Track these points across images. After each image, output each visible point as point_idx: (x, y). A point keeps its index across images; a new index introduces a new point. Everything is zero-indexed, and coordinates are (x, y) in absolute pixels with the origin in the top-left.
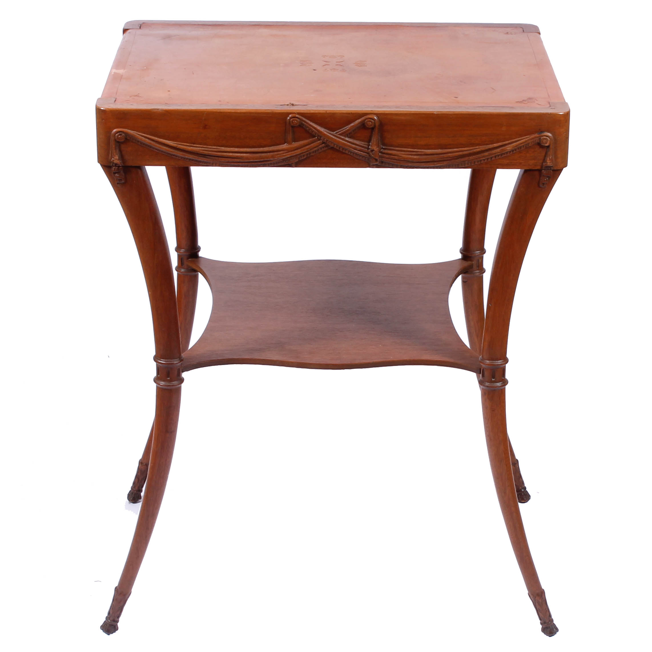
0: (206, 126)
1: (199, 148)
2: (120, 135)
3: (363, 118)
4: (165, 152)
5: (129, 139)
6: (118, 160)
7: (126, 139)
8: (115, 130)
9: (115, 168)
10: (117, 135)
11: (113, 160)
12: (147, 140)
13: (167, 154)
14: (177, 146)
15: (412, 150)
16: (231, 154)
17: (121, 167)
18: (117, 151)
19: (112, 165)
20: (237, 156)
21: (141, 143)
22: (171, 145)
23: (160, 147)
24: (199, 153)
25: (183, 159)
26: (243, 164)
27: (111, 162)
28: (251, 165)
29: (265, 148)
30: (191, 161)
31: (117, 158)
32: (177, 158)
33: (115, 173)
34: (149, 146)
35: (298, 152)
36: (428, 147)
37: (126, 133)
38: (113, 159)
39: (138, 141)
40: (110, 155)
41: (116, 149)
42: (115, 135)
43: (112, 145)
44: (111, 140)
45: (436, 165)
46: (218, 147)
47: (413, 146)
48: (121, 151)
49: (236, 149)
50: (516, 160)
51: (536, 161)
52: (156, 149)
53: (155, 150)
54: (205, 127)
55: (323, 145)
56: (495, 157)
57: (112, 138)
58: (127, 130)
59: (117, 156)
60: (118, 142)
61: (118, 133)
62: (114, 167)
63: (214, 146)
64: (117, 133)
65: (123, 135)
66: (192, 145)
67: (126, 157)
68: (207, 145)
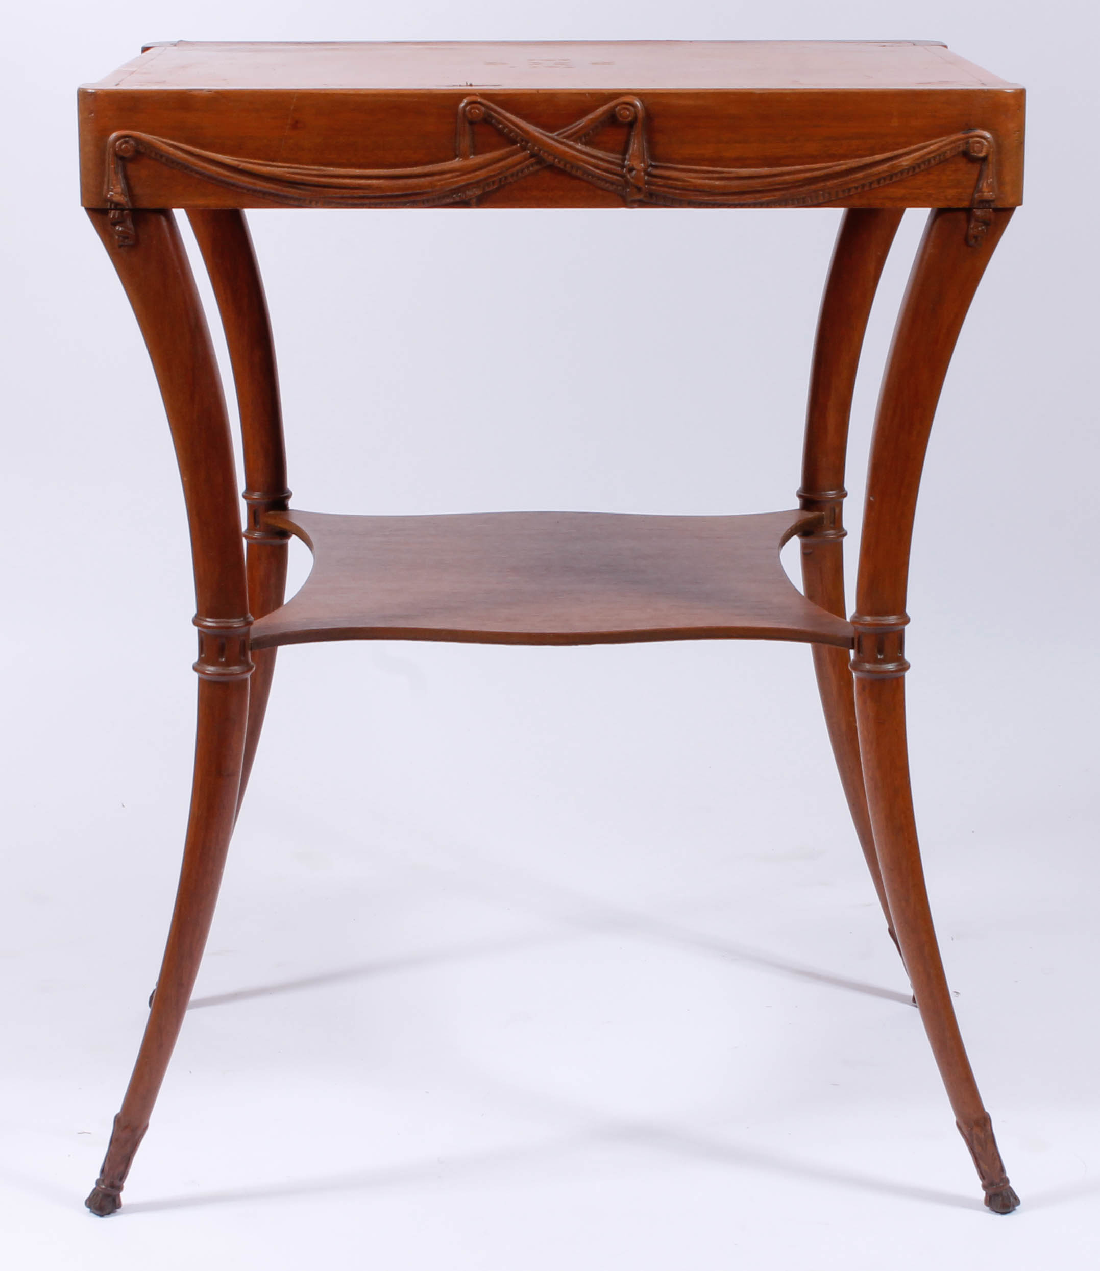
0: (297, 122)
1: (283, 169)
2: (126, 142)
3: (612, 104)
4: (214, 178)
5: (143, 151)
6: (122, 194)
7: (137, 151)
8: (113, 135)
9: (115, 213)
10: (118, 143)
11: (112, 195)
12: (179, 152)
14: (239, 165)
15: (711, 169)
16: (347, 181)
17: (127, 210)
18: (120, 176)
19: (109, 207)
20: (359, 184)
21: (167, 160)
22: (228, 164)
26: (373, 201)
27: (106, 202)
29: (415, 168)
31: (120, 190)
32: (239, 191)
33: (115, 224)
35: (482, 174)
36: (741, 162)
37: (138, 140)
39: (162, 156)
40: (105, 187)
41: (116, 173)
42: (115, 145)
43: (109, 164)
44: (107, 154)
45: (759, 200)
46: (321, 168)
47: (713, 162)
48: (126, 178)
49: (357, 171)
50: (920, 189)
51: (960, 190)
52: (200, 173)
53: (195, 174)
54: (295, 125)
55: (533, 160)
56: (879, 181)
57: (109, 151)
58: (139, 133)
59: (119, 187)
60: (122, 158)
61: (122, 141)
62: (113, 212)
63: (312, 164)
64: (119, 140)
65: (132, 142)
66: (270, 163)
67: (138, 191)
68: (300, 164)
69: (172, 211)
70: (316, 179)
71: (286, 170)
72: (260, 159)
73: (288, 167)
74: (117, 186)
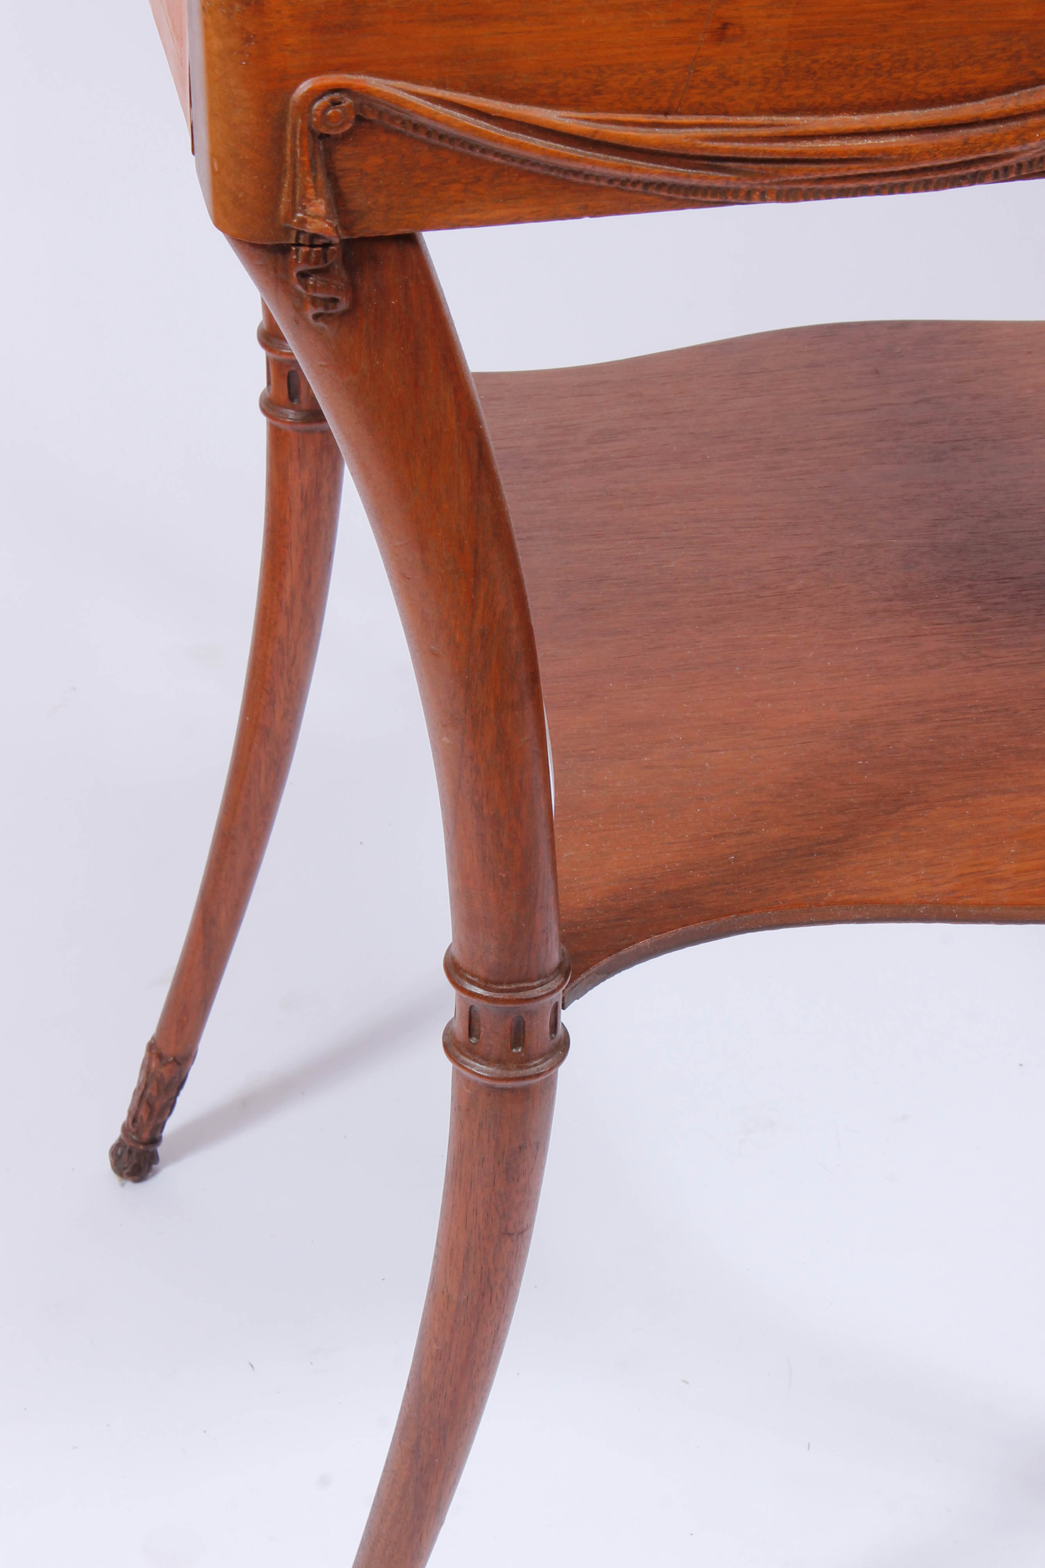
0: (727, 25)
1: (691, 132)
2: (335, 103)
4: (536, 164)
5: (372, 117)
6: (325, 217)
7: (359, 119)
8: (305, 87)
9: (308, 254)
10: (317, 105)
11: (303, 221)
12: (458, 115)
13: (546, 172)
14: (596, 132)
16: (834, 145)
17: (334, 245)
18: (321, 177)
19: (293, 242)
20: (864, 152)
21: (429, 133)
22: (565, 130)
23: (519, 145)
24: (691, 152)
25: (616, 184)
26: (886, 181)
27: (287, 230)
28: (918, 183)
30: (651, 190)
31: (322, 208)
32: (592, 182)
33: (305, 276)
34: (463, 142)
37: (360, 96)
38: (299, 215)
39: (416, 127)
40: (285, 199)
41: (313, 168)
42: (310, 111)
43: (294, 153)
44: (289, 128)
46: (775, 119)
48: (332, 177)
49: (856, 121)
52: (497, 154)
53: (490, 157)
54: (722, 32)
57: (295, 123)
58: (362, 77)
59: (319, 201)
60: (322, 136)
61: (326, 99)
62: (303, 250)
63: (759, 112)
64: (320, 98)
65: (348, 101)
66: (661, 118)
67: (358, 200)
68: (726, 113)
69: (422, 234)
70: (765, 146)
71: (698, 131)
72: (639, 110)
73: (702, 126)
74: (317, 200)
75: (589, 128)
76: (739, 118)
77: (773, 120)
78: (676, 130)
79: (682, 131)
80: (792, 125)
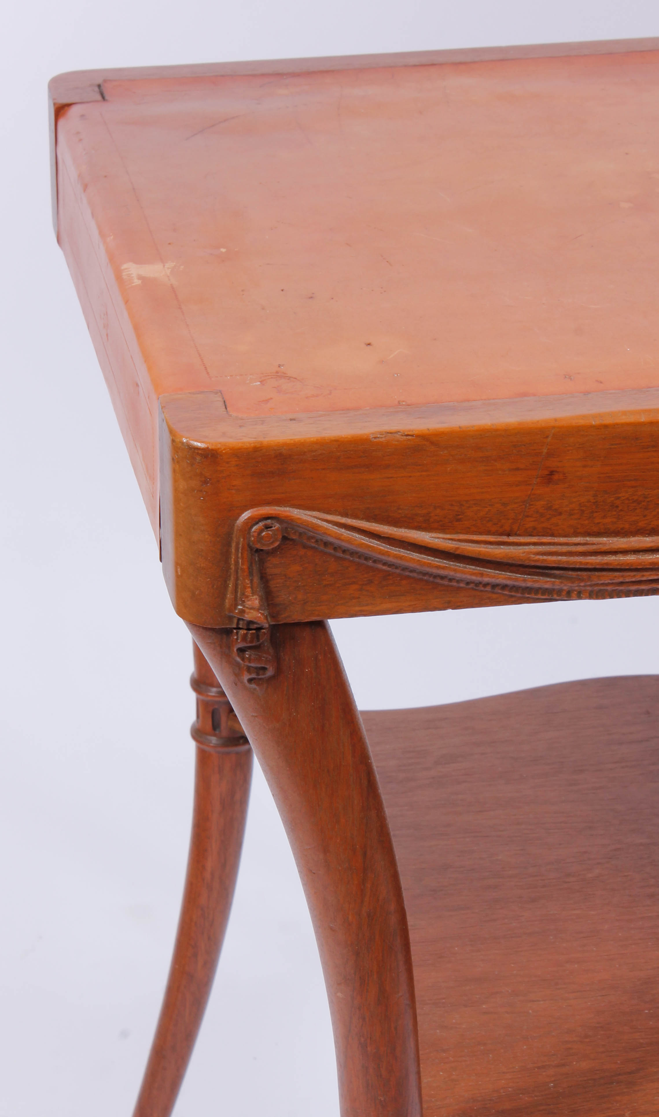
0: (552, 472)
1: (527, 548)
2: (267, 527)
4: (413, 571)
5: (294, 537)
6: (259, 609)
7: (285, 538)
8: (246, 515)
9: (245, 635)
10: (254, 529)
11: (242, 612)
12: (357, 536)
13: (421, 577)
14: (457, 548)
16: (631, 558)
17: (264, 628)
18: (256, 580)
19: (234, 626)
21: (335, 549)
22: (435, 547)
23: (401, 558)
24: (527, 563)
25: (471, 586)
27: (231, 618)
30: (497, 590)
31: (257, 602)
32: (454, 584)
33: (242, 651)
34: (360, 556)
37: (286, 522)
38: (240, 607)
39: (326, 544)
40: (229, 596)
41: (251, 574)
42: (249, 533)
43: (236, 562)
44: (234, 545)
46: (588, 539)
48: (264, 579)
49: (647, 541)
52: (385, 564)
53: (380, 566)
54: (549, 477)
57: (238, 542)
58: (287, 509)
59: (255, 597)
60: (258, 551)
61: (261, 524)
62: (239, 632)
63: (576, 534)
64: (257, 523)
65: (277, 526)
66: (505, 539)
67: (283, 597)
68: (553, 535)
69: (327, 621)
70: (581, 559)
71: (531, 548)
72: (489, 533)
73: (535, 544)
74: (252, 596)
75: (452, 545)
76: (561, 539)
77: (587, 540)
78: (516, 547)
79: (520, 547)
80: (601, 544)
